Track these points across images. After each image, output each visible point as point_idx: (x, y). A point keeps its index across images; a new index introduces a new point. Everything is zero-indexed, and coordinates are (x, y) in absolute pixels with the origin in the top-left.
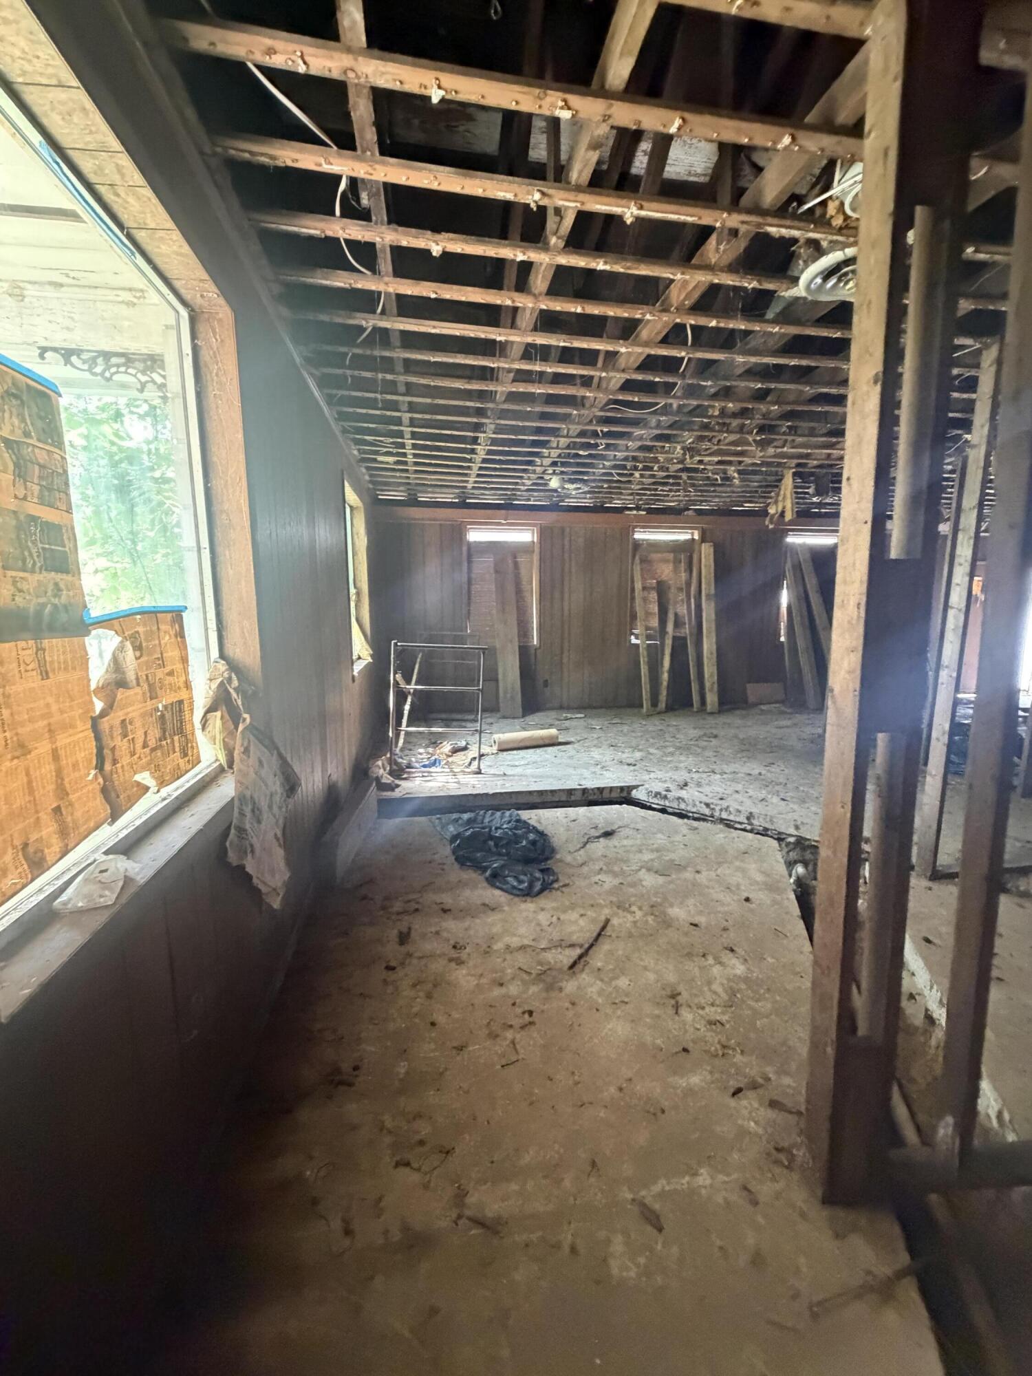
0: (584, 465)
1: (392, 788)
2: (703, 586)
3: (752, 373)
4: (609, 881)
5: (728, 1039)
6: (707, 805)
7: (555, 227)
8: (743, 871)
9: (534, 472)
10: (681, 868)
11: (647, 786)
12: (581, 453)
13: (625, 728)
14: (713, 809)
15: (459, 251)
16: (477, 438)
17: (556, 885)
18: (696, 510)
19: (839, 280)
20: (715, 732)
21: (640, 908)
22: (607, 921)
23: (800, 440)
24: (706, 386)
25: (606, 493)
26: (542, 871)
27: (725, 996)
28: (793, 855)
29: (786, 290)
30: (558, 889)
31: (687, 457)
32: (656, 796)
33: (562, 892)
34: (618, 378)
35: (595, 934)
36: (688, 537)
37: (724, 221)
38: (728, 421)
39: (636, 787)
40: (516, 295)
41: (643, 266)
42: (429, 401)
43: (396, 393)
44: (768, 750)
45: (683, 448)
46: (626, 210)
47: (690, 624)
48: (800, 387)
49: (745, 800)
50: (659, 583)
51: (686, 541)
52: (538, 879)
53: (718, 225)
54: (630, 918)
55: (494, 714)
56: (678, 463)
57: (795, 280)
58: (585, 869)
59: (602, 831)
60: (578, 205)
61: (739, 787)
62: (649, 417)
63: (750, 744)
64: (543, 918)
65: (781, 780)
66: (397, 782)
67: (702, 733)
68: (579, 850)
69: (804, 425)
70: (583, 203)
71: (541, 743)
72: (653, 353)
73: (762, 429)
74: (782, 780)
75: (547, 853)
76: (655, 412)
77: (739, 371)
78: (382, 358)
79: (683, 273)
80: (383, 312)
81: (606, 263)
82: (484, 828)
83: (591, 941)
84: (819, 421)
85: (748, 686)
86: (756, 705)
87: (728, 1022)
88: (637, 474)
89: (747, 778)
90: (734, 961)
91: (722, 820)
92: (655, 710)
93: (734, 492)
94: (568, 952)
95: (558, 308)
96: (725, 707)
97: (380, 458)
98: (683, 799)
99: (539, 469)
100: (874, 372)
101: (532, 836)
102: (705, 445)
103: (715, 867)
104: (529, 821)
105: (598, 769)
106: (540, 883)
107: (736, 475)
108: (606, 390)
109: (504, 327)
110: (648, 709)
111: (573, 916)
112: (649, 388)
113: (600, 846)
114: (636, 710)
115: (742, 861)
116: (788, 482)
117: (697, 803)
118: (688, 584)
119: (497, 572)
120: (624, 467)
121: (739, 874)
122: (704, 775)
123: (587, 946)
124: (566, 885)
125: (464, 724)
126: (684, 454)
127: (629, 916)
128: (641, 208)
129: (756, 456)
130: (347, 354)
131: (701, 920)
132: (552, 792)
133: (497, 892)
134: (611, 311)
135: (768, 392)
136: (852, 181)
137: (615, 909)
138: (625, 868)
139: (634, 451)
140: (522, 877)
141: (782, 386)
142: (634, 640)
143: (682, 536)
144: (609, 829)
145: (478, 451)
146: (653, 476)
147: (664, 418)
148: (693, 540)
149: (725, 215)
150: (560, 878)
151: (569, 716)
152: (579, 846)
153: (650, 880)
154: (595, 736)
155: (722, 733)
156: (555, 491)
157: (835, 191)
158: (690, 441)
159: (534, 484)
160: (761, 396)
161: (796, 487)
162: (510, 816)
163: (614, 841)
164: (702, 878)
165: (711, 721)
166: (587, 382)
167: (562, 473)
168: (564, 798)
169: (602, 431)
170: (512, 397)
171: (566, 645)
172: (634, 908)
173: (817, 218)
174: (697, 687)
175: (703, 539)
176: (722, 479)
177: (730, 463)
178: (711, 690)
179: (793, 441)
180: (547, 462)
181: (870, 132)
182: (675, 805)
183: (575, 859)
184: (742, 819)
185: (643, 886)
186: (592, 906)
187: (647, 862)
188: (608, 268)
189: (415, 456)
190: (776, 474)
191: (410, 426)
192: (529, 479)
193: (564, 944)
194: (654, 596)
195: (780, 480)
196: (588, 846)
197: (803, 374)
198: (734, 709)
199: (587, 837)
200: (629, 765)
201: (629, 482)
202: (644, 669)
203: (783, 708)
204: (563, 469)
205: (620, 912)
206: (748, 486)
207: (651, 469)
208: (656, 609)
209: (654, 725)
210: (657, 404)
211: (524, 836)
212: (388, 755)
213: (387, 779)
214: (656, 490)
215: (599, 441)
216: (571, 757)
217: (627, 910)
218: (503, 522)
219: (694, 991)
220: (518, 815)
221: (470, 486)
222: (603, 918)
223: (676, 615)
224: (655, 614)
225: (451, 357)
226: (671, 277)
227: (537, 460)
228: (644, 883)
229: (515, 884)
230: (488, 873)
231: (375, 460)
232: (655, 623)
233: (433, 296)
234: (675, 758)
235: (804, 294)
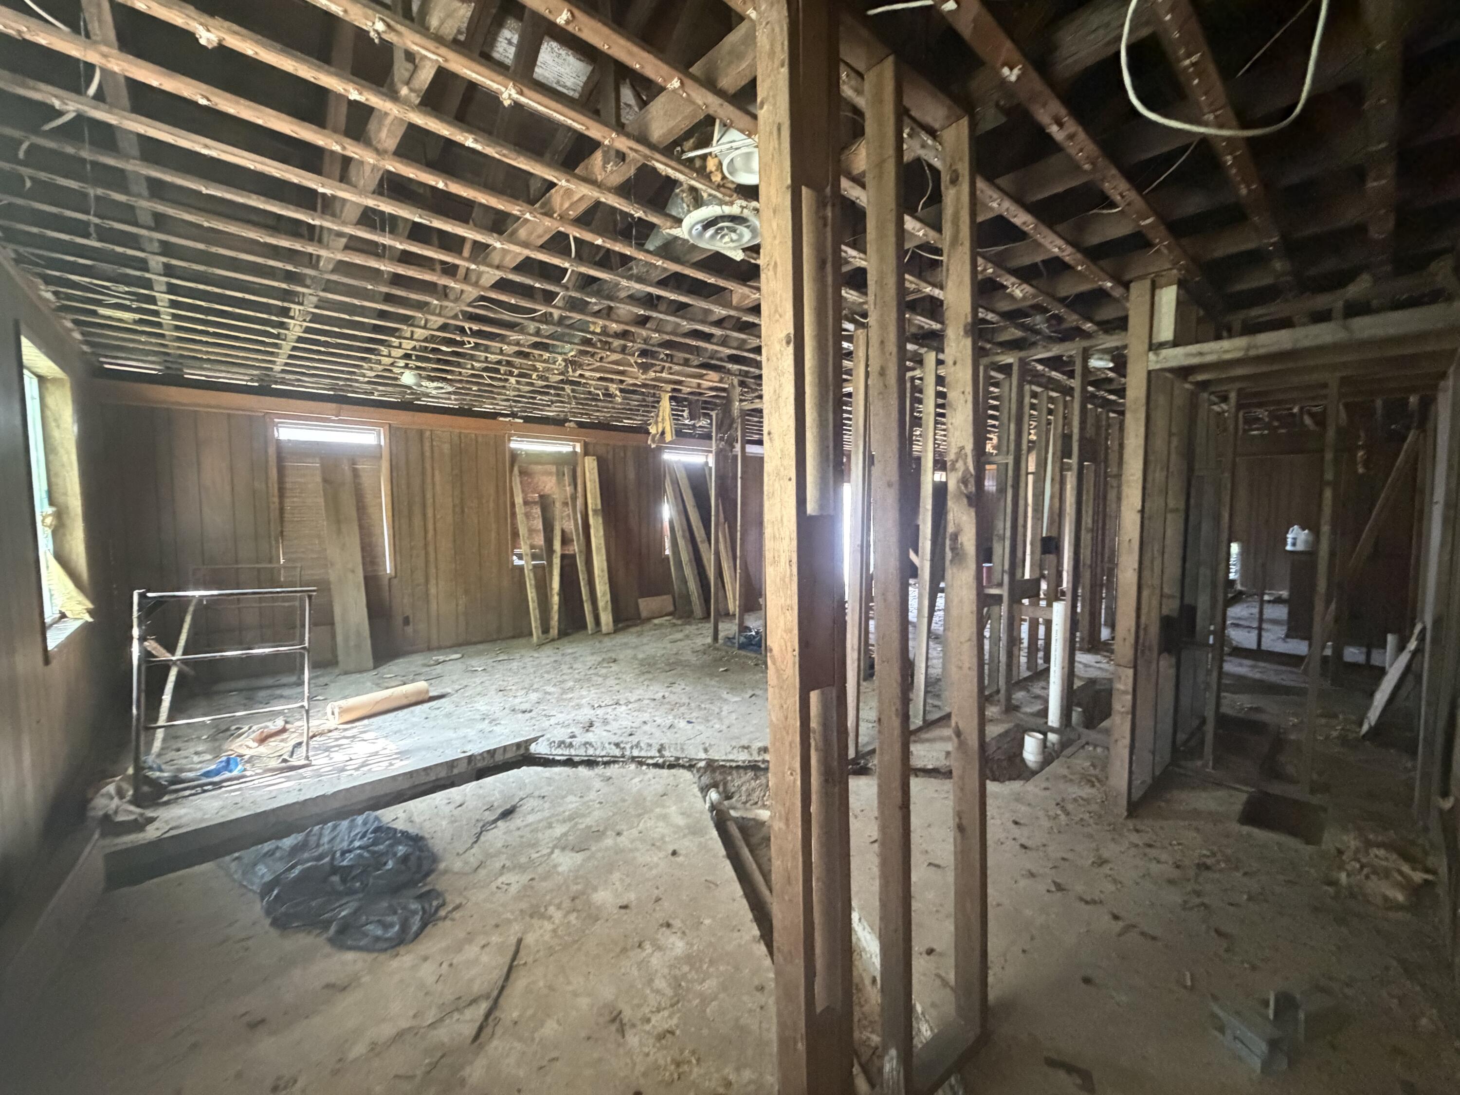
0: (447, 363)
1: (139, 825)
2: (590, 501)
3: (633, 299)
4: (515, 880)
5: (682, 1052)
6: (617, 745)
7: (407, 75)
8: (664, 817)
9: (379, 362)
10: (598, 834)
11: (548, 736)
12: (444, 348)
13: (515, 665)
14: (624, 748)
15: (250, 53)
16: (290, 309)
17: (442, 913)
18: (577, 423)
19: (717, 232)
20: (614, 656)
21: (559, 907)
22: (520, 941)
23: (676, 368)
24: (589, 303)
25: (475, 396)
26: (420, 897)
27: (669, 992)
28: (705, 780)
29: (671, 228)
30: (445, 918)
31: (570, 370)
32: (559, 746)
33: (453, 920)
34: (491, 276)
35: (505, 970)
36: (570, 449)
37: (613, 139)
38: (610, 340)
39: (535, 739)
40: (347, 142)
41: (522, 159)
42: (201, 246)
43: (136, 224)
44: (668, 668)
45: (565, 360)
46: (503, 89)
47: (578, 540)
48: (678, 320)
49: (653, 730)
50: (541, 497)
51: (568, 454)
52: (415, 912)
53: (606, 142)
54: (548, 926)
55: (329, 670)
56: (559, 374)
57: (679, 221)
58: (482, 872)
59: (500, 811)
60: (440, 60)
61: (646, 716)
62: (526, 323)
63: (649, 664)
64: (427, 972)
65: (683, 701)
66: (150, 813)
67: (600, 659)
68: (472, 847)
69: (680, 355)
70: (446, 60)
71: (405, 702)
72: (533, 256)
73: (644, 353)
74: (685, 700)
75: (425, 867)
76: (533, 319)
77: (623, 294)
78: (94, 164)
79: (567, 181)
80: (100, 96)
81: (476, 141)
82: (320, 857)
83: (500, 983)
84: (692, 354)
85: (640, 600)
86: (649, 619)
87: (677, 1026)
88: (513, 380)
89: (652, 704)
90: (673, 939)
91: (633, 759)
92: (546, 640)
93: (614, 408)
94: (469, 1014)
95: (412, 176)
96: (620, 625)
97: (102, 311)
98: (590, 744)
99: (386, 361)
100: (785, 333)
101: (401, 850)
102: (586, 360)
103: (636, 821)
104: (394, 825)
105: (485, 725)
106: (418, 918)
107: (618, 393)
108: (476, 284)
109: (328, 177)
110: (538, 638)
111: (472, 951)
112: (527, 292)
113: (498, 835)
114: (523, 641)
115: (663, 806)
116: (666, 405)
117: (607, 745)
118: (574, 498)
119: (325, 481)
120: (497, 371)
121: (661, 824)
122: (609, 709)
123: (495, 993)
124: (457, 907)
125: (278, 692)
126: (566, 366)
127: (546, 923)
128: (521, 93)
129: (637, 377)
130: (21, 143)
131: (631, 897)
132: (425, 769)
133: (350, 956)
134: (483, 198)
135: (647, 319)
136: (729, 146)
137: (527, 918)
138: (534, 856)
139: (509, 356)
140: (389, 919)
141: (661, 316)
142: (517, 562)
143: (565, 448)
144: (508, 806)
145: (291, 327)
146: (532, 384)
147: (545, 327)
148: (575, 453)
149: (614, 135)
150: (448, 898)
151: (441, 658)
152: (471, 841)
153: (566, 862)
154: (478, 680)
155: (621, 657)
156: (409, 387)
157: (714, 149)
158: (573, 353)
159: (377, 376)
160: (643, 321)
161: (672, 410)
162: (365, 823)
163: (516, 821)
164: (623, 841)
165: (608, 642)
166: (450, 270)
167: (418, 368)
168: (443, 774)
169: (470, 329)
170: (341, 267)
171: (433, 570)
172: (552, 910)
173: (699, 168)
174: (590, 608)
175: (586, 453)
176: (604, 395)
177: (612, 381)
178: (605, 609)
179: (670, 368)
180: (399, 353)
181: (762, 104)
182: (582, 752)
183: (466, 863)
184: (654, 752)
185: (559, 874)
186: (497, 926)
187: (559, 839)
188: (478, 147)
189: (175, 317)
190: (654, 395)
191: (165, 275)
192: (371, 369)
193: (462, 1003)
194: (537, 511)
195: (658, 402)
196: (482, 838)
197: (679, 309)
198: (628, 627)
199: (481, 824)
200: (524, 712)
201: (504, 387)
202: (531, 594)
203: (674, 621)
204: (419, 364)
205: (535, 921)
206: (628, 404)
207: (530, 376)
208: (541, 527)
209: (546, 656)
210: (535, 311)
211: (390, 852)
212: (131, 771)
213: (129, 812)
214: (534, 398)
215: (466, 339)
216: (449, 715)
217: (543, 916)
218: (334, 418)
219: (636, 1001)
220: (377, 818)
221: (278, 368)
222: (513, 940)
223: (563, 532)
224: (539, 531)
225: (242, 196)
226: (555, 181)
227: (382, 348)
228: (560, 869)
229: (379, 932)
230: (333, 929)
231: (94, 313)
232: (540, 540)
233: (203, 102)
234: (575, 695)
235: (686, 237)
